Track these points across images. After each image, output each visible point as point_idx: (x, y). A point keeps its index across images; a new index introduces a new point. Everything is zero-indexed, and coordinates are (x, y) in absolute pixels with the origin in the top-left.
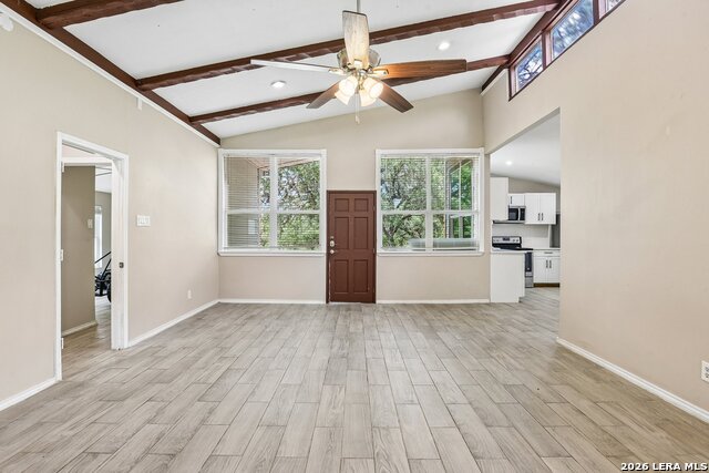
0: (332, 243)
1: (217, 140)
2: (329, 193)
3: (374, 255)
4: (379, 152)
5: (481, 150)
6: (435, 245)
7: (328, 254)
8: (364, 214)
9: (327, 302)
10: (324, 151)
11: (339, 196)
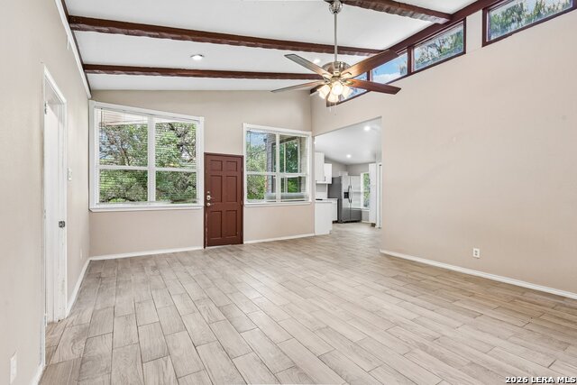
0: (209, 197)
1: (90, 90)
2: (206, 155)
3: (242, 206)
4: (246, 125)
5: (310, 133)
6: (282, 198)
7: (206, 207)
8: (235, 174)
9: (204, 247)
11: (214, 158)
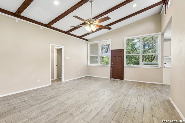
0: (112, 63)
1: (87, 40)
2: (111, 50)
3: (123, 67)
4: (125, 39)
5: (160, 33)
6: (144, 64)
7: (111, 66)
8: (121, 55)
9: (111, 78)
10: (110, 40)
11: (114, 51)
